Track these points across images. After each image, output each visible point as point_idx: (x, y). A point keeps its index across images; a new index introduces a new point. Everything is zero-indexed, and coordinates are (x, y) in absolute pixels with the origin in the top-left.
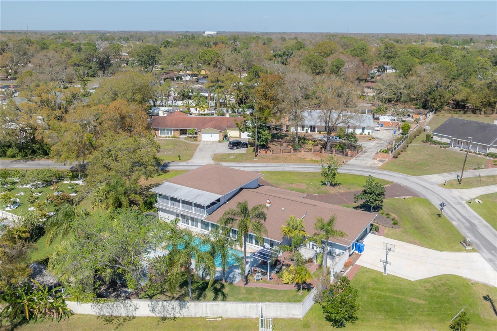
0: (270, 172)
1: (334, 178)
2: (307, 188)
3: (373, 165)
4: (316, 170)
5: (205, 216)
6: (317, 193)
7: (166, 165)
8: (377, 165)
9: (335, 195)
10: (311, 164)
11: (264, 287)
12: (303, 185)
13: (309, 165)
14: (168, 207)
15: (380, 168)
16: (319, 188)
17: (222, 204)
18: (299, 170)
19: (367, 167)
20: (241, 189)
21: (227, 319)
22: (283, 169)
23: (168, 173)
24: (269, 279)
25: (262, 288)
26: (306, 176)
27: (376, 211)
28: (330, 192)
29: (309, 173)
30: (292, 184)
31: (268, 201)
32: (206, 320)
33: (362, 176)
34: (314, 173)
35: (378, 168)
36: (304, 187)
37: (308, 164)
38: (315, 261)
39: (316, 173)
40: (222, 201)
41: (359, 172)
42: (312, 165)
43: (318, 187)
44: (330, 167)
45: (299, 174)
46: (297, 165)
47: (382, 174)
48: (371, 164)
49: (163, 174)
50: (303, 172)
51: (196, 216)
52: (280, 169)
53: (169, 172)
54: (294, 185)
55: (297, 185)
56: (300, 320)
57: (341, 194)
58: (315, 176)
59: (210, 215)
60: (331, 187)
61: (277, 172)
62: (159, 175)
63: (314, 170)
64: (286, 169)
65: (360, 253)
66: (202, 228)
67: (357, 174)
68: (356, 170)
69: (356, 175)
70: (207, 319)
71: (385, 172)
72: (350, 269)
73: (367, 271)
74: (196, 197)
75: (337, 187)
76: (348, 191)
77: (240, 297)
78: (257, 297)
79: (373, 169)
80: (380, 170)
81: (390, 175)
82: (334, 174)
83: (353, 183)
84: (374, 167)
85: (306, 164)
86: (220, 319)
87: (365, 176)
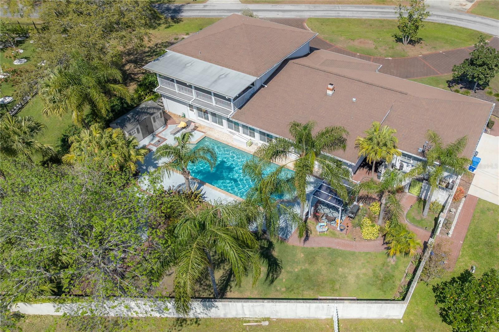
0: (320, 19)
1: (415, 32)
2: (376, 48)
3: (459, 7)
4: (383, 16)
5: (232, 111)
6: (391, 57)
7: (178, 10)
8: (464, 7)
9: (416, 58)
10: (376, 6)
11: (334, 246)
12: (370, 42)
13: (372, 8)
14: (174, 93)
15: (471, 12)
16: (393, 48)
17: (257, 88)
18: (361, 15)
19: (452, 11)
20: (285, 62)
21: (279, 320)
22: (337, 15)
23: (181, 23)
24: (338, 229)
25: (329, 248)
26: (371, 25)
27: (480, 89)
28: (409, 54)
29: (374, 20)
30: (353, 40)
31: (330, 87)
32: (244, 324)
33: (448, 25)
34: (381, 21)
35: (468, 12)
36: (370, 45)
37: (371, 5)
38: (407, 191)
39: (384, 20)
40: (257, 86)
41: (443, 19)
42: (376, 8)
43: (391, 46)
44: (411, 16)
45: (361, 22)
46: (356, 7)
47: (475, 22)
48: (457, 5)
49: (174, 24)
50: (367, 19)
51: (219, 111)
52: (332, 15)
53: (183, 21)
54: (356, 43)
55: (360, 42)
56: (398, 321)
57: (425, 57)
58: (383, 26)
59: (240, 108)
60: (409, 45)
61: (329, 19)
62: (169, 26)
63: (381, 16)
64: (342, 14)
65: (473, 171)
66: (229, 127)
67: (440, 22)
68: (438, 16)
69: (439, 24)
70: (246, 322)
71: (478, 19)
72: (462, 205)
73: (489, 209)
74: (216, 81)
75: (417, 46)
76: (433, 51)
77: (296, 270)
78: (323, 268)
79: (461, 14)
80: (470, 16)
81: (486, 24)
82: (417, 27)
83: (437, 37)
84: (462, 9)
85: (368, 5)
86: (267, 323)
87: (451, 25)
